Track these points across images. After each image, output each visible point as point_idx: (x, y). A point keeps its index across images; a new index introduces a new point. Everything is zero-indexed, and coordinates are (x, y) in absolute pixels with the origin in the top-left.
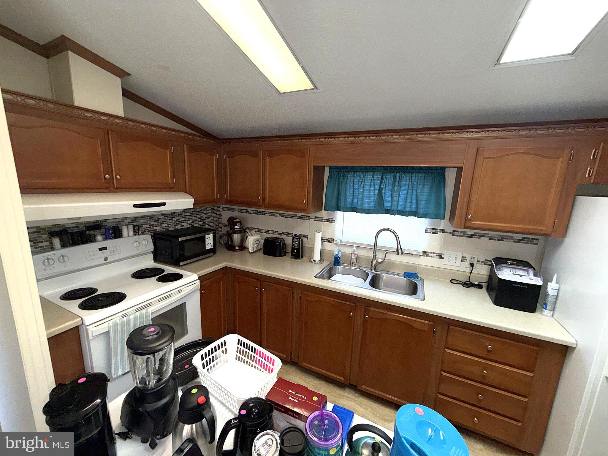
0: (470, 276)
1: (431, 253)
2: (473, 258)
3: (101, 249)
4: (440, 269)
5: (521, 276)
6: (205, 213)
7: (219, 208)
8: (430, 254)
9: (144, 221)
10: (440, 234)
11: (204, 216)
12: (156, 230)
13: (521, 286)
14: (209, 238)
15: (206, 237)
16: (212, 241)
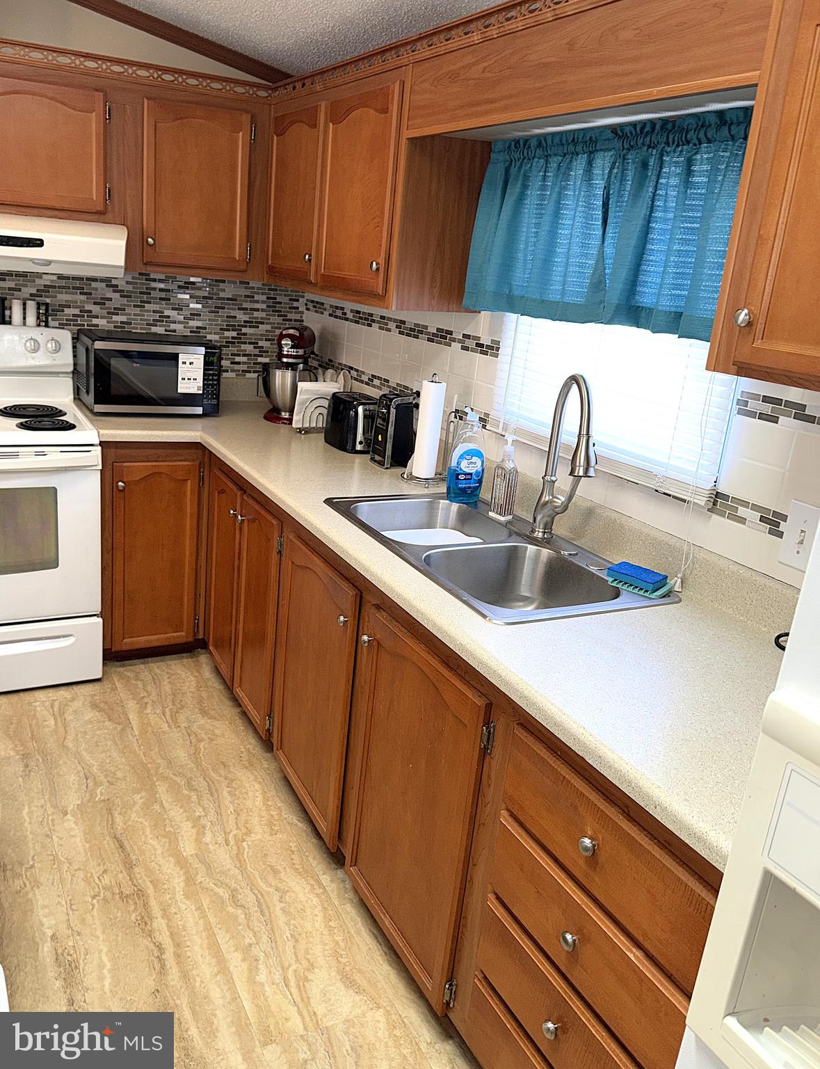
1: (747, 504)
6: (246, 309)
7: (298, 300)
8: (742, 511)
9: (68, 297)
10: (786, 424)
11: (242, 317)
14: (190, 364)
15: (181, 358)
16: (199, 375)
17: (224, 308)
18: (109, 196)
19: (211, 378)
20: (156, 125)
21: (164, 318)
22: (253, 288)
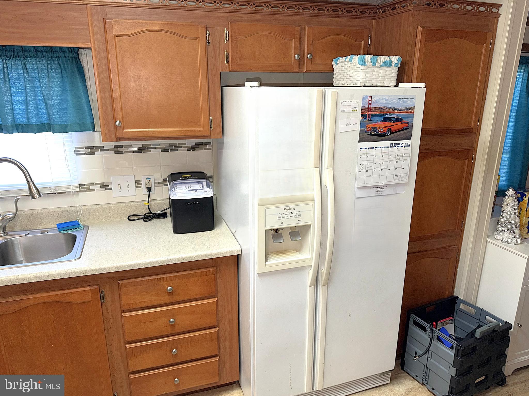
0: (148, 206)
1: (93, 184)
2: (148, 180)
4: (111, 206)
5: (196, 190)
8: (92, 187)
10: (98, 154)
13: (195, 203)
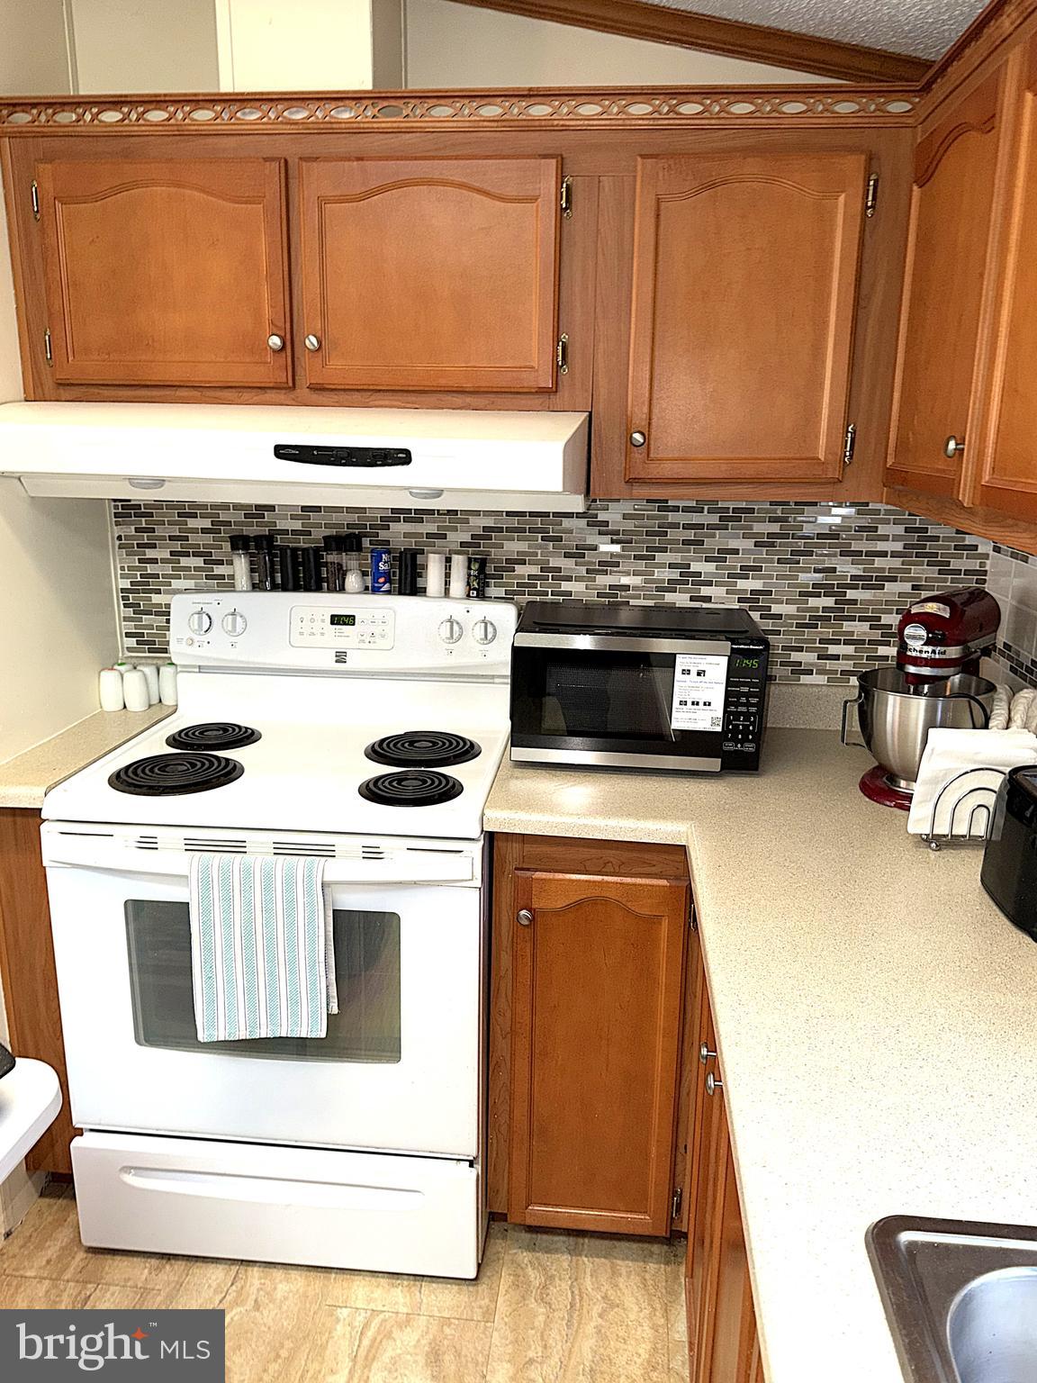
3: (337, 620)
6: (859, 553)
9: (522, 546)
11: (847, 568)
12: (570, 593)
14: (699, 674)
15: (681, 663)
16: (717, 696)
17: (810, 554)
18: (563, 358)
19: (743, 700)
20: (658, 209)
21: (688, 577)
22: (877, 512)
